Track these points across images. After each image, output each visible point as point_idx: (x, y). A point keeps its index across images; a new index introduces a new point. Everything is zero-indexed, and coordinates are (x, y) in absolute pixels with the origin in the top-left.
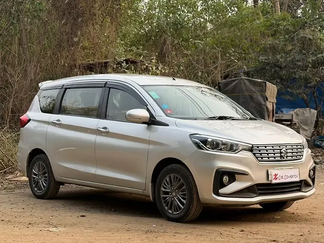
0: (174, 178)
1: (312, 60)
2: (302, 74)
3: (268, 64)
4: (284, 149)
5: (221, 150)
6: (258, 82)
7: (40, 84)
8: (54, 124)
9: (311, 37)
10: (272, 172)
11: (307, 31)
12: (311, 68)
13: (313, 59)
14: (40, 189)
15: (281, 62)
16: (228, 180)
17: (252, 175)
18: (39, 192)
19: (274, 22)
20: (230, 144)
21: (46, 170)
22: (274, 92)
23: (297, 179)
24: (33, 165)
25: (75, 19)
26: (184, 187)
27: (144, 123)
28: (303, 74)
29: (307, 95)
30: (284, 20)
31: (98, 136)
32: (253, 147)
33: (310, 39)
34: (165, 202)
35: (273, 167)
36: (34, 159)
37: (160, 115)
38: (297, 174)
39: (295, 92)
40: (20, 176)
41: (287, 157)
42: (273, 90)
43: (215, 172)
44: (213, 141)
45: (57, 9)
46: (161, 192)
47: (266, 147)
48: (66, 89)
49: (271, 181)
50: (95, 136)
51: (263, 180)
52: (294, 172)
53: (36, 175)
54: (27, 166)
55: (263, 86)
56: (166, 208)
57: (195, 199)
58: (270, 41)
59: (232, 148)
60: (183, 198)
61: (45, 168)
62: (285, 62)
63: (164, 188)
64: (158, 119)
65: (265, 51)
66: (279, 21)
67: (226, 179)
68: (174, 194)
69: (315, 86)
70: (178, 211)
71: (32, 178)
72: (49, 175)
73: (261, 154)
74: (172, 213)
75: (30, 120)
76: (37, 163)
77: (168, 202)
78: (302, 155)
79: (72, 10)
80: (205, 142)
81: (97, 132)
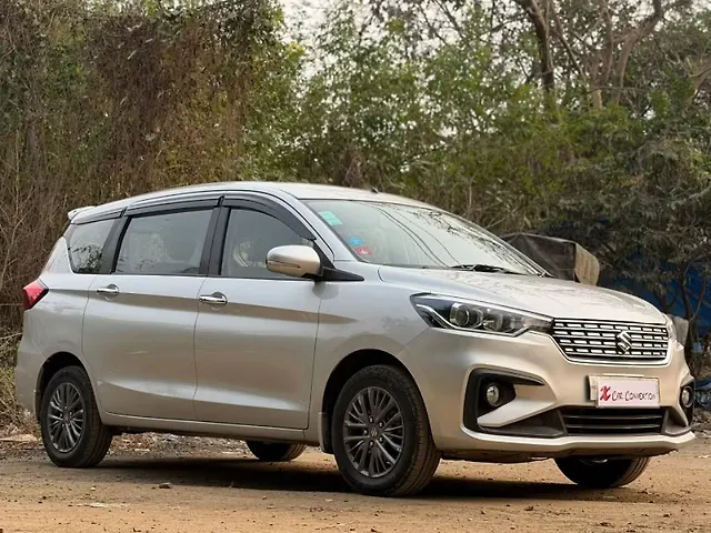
0: (375, 396)
1: (677, 205)
2: (655, 237)
3: (578, 215)
4: (624, 332)
5: (481, 328)
6: (559, 243)
7: (70, 214)
8: (101, 295)
9: (675, 157)
10: (598, 382)
11: (666, 143)
12: (675, 223)
13: (680, 202)
14: (66, 444)
15: (608, 210)
16: (497, 395)
17: (552, 387)
18: (64, 453)
19: (592, 124)
20: (501, 316)
21: (81, 399)
22: (592, 269)
23: (654, 404)
24: (52, 391)
25: (150, 95)
26: (398, 415)
27: (307, 276)
28: (657, 236)
29: (665, 285)
30: (614, 119)
31: (201, 315)
32: (553, 323)
33: (672, 161)
34: (353, 452)
35: (601, 371)
36: (53, 378)
37: (344, 259)
38: (654, 392)
39: (639, 278)
40: (18, 433)
41: (630, 350)
42: (590, 267)
43: (467, 375)
44: (463, 309)
45: (109, 75)
46: (345, 430)
47: (583, 325)
48: (130, 217)
49: (596, 402)
50: (194, 314)
51: (577, 399)
52: (648, 386)
53: (58, 414)
54: (37, 394)
55: (568, 252)
56: (356, 466)
57: (423, 440)
58: (582, 165)
59: (506, 324)
60: (394, 440)
61: (77, 396)
62: (615, 209)
63: (352, 420)
64: (338, 266)
65: (570, 188)
66: (603, 122)
67: (492, 392)
68: (374, 433)
69: (683, 265)
70: (382, 470)
71: (49, 422)
72: (87, 410)
73: (572, 340)
74: (370, 477)
75: (45, 292)
76: (61, 387)
77: (361, 451)
78: (665, 351)
79: (144, 75)
80: (447, 311)
81: (200, 305)
